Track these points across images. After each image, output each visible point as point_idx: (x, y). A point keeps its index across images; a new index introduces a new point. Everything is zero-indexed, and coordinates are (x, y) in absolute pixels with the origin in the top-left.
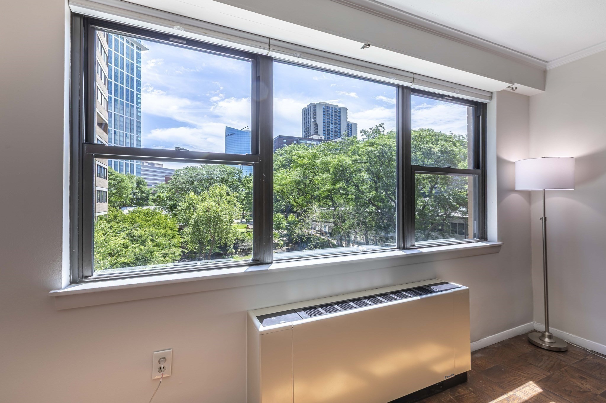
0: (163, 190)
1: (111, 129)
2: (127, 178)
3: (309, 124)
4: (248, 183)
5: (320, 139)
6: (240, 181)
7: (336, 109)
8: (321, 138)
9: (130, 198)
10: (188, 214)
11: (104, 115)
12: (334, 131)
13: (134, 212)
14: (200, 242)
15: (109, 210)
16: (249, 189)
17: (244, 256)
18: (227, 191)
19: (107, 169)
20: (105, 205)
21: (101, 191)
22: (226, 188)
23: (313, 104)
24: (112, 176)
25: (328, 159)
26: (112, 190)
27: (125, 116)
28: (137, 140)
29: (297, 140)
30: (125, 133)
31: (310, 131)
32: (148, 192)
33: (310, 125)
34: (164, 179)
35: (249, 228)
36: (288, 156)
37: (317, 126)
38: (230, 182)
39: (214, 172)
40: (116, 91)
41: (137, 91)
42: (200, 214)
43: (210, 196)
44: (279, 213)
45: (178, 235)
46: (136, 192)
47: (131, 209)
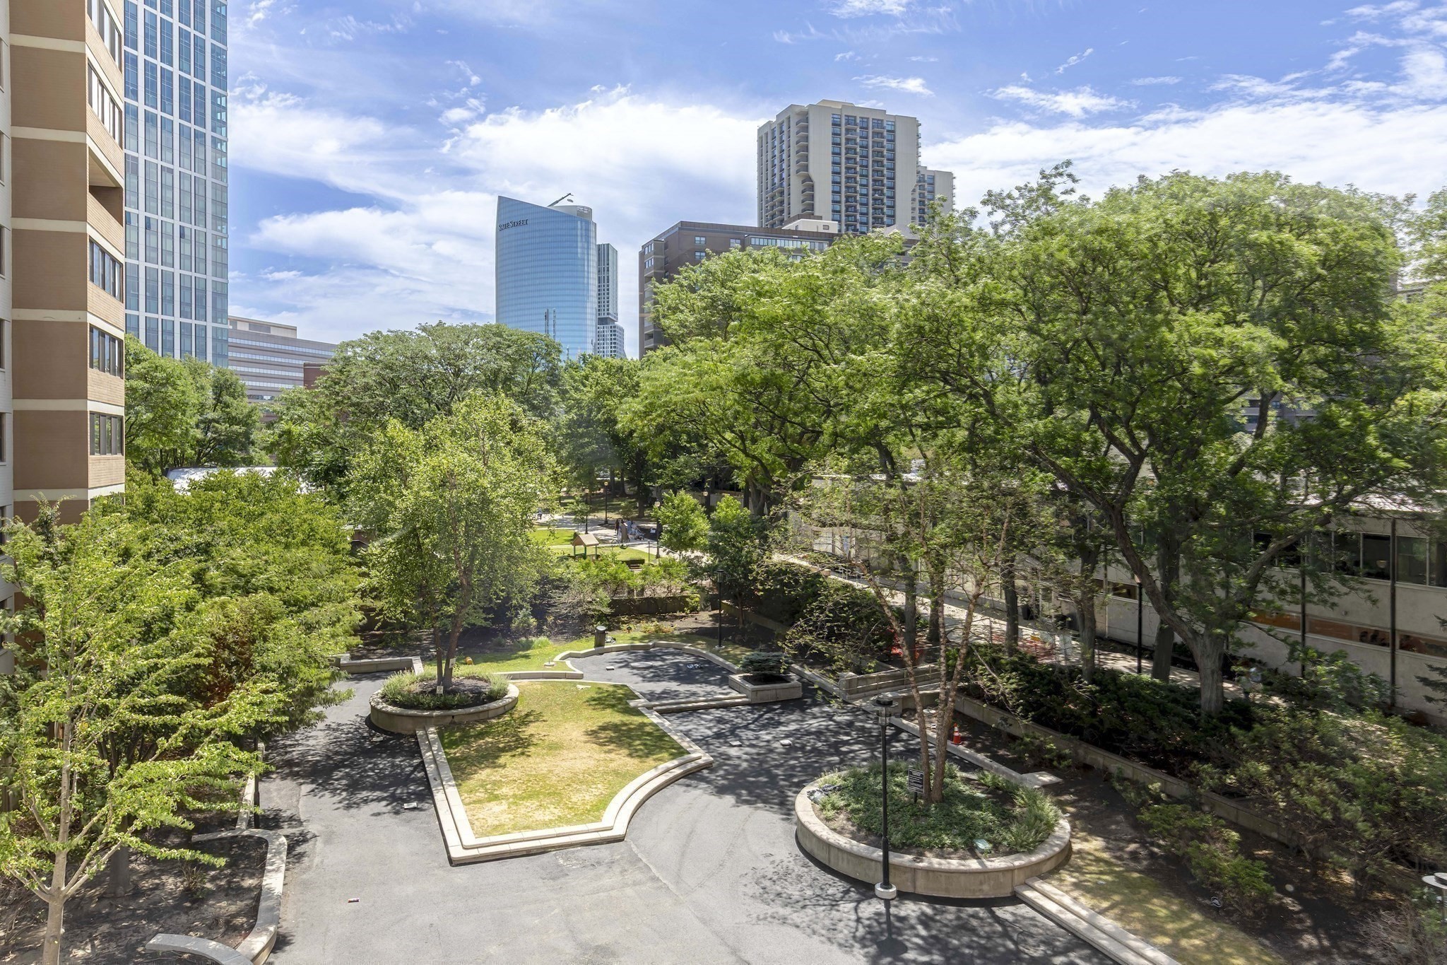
0: (300, 411)
1: (136, 211)
2: (186, 373)
3: (782, 179)
4: (577, 389)
5: (821, 230)
6: (554, 380)
7: (879, 123)
8: (826, 227)
9: (194, 438)
10: (383, 495)
11: (111, 157)
12: (871, 202)
13: (208, 486)
14: (422, 590)
15: (130, 478)
16: (580, 408)
17: (567, 640)
18: (512, 415)
19: (121, 342)
20: (118, 462)
21: (104, 415)
22: (509, 405)
23: (797, 110)
24: (139, 366)
25: (876, 296)
26: (137, 413)
27: (177, 169)
28: (215, 247)
29: (742, 235)
30: (177, 223)
31: (785, 205)
32: (249, 415)
33: (785, 184)
34: (301, 375)
35: (581, 543)
36: (717, 290)
37: (812, 188)
38: (517, 384)
39: (467, 350)
40: (149, 85)
41: (213, 84)
42: (422, 494)
43: (453, 433)
44: (682, 492)
45: (350, 564)
46: (214, 420)
47: (199, 475)
